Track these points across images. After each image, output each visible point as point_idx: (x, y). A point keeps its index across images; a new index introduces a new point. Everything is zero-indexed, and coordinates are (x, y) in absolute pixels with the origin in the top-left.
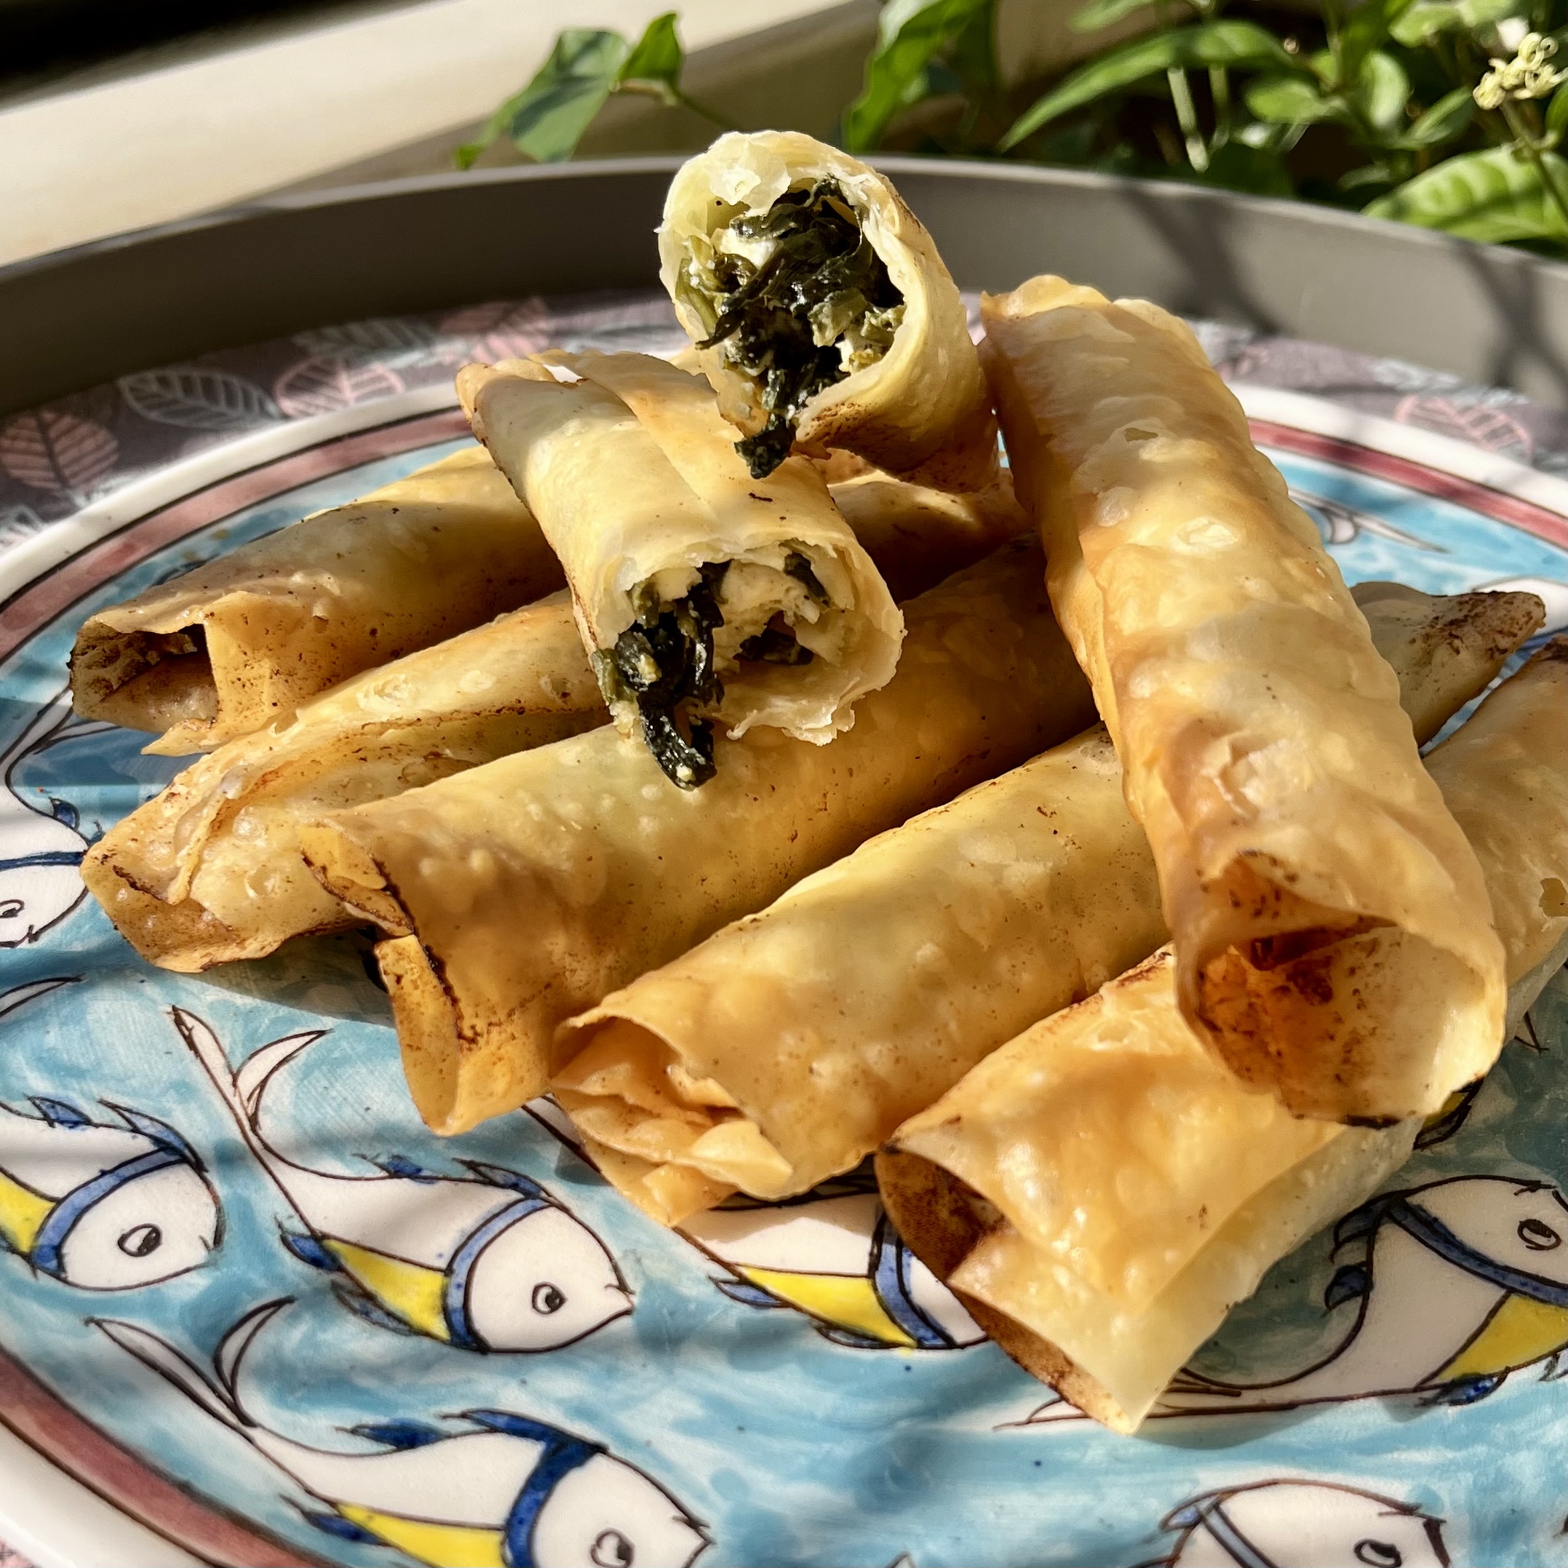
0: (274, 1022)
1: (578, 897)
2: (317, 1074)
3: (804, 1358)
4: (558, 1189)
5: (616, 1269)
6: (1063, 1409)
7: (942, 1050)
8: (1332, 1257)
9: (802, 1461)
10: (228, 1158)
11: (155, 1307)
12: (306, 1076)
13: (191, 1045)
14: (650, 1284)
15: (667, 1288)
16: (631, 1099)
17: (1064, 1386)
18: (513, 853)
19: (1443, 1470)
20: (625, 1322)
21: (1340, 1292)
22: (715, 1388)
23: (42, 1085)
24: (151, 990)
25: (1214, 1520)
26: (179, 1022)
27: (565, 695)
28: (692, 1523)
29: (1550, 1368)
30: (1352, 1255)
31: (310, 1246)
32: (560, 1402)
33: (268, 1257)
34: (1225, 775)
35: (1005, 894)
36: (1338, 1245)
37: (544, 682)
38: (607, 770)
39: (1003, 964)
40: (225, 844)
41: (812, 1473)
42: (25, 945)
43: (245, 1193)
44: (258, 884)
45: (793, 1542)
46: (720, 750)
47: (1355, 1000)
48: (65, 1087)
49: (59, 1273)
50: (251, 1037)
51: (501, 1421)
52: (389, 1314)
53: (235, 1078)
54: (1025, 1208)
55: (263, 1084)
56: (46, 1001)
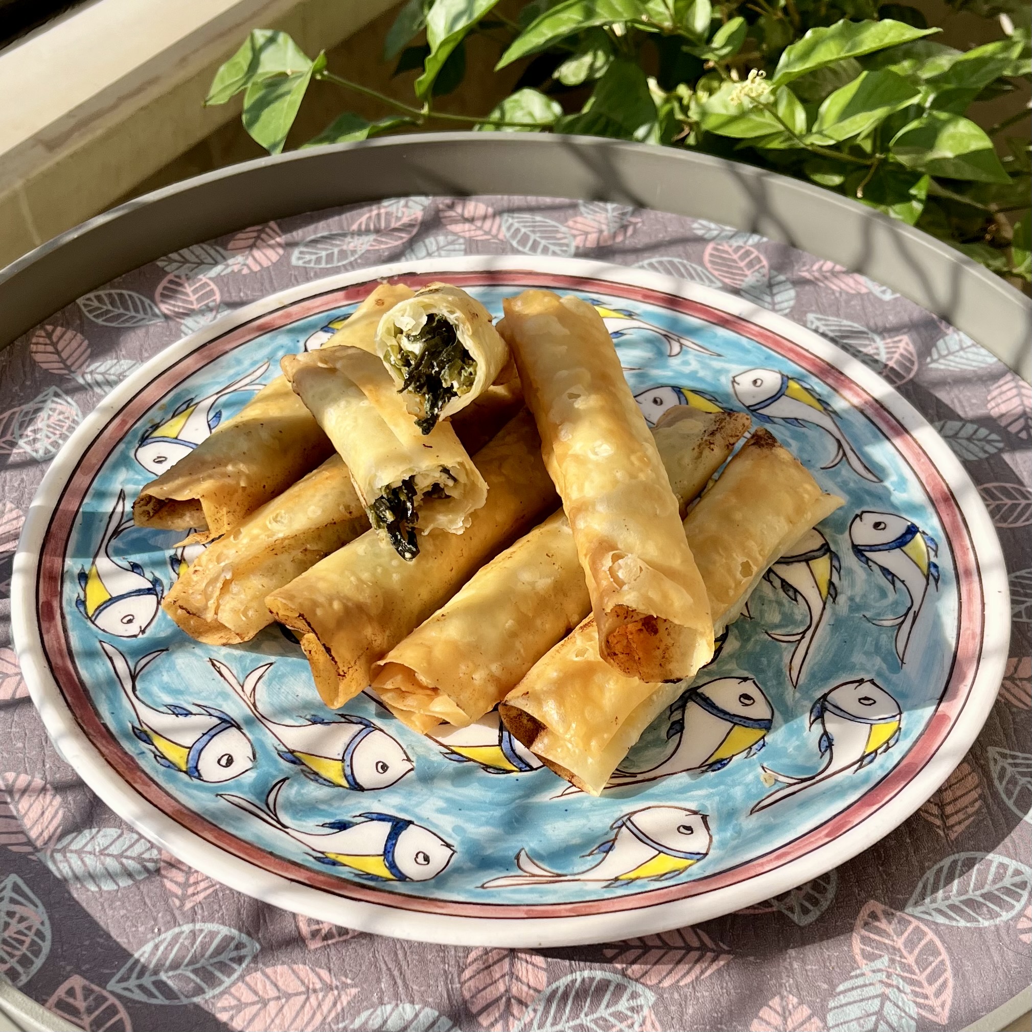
0: (252, 661)
1: (374, 612)
2: (274, 682)
3: (480, 780)
4: (377, 722)
5: (405, 753)
6: (574, 789)
7: (519, 662)
8: (669, 718)
9: (483, 819)
10: (249, 722)
11: (239, 787)
12: (270, 684)
13: (222, 675)
14: (419, 757)
15: (426, 759)
16: (403, 689)
17: (573, 780)
18: (348, 599)
19: (709, 796)
20: (412, 772)
21: (672, 732)
22: (448, 795)
23: (169, 700)
24: (198, 651)
25: (628, 824)
26: (214, 665)
27: (350, 513)
28: (448, 846)
29: (749, 753)
30: (677, 716)
31: (289, 756)
32: (394, 807)
33: (276, 761)
34: (610, 569)
35: (537, 594)
36: (672, 713)
37: (341, 507)
38: (377, 555)
39: (538, 622)
40: (227, 597)
41: (487, 823)
42: (141, 636)
43: (260, 737)
44: (245, 613)
45: (483, 848)
46: (419, 540)
47: (666, 632)
48: (178, 699)
49: (199, 777)
50: (244, 669)
51: (374, 816)
52: (325, 780)
53: (242, 687)
54: (554, 723)
55: (254, 689)
56: (158, 660)
